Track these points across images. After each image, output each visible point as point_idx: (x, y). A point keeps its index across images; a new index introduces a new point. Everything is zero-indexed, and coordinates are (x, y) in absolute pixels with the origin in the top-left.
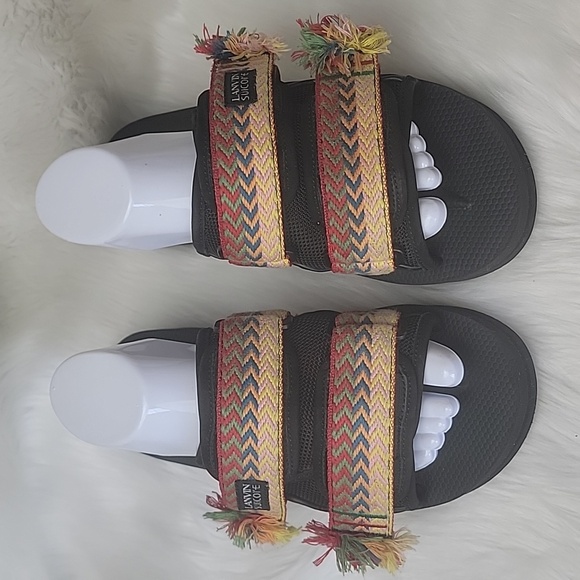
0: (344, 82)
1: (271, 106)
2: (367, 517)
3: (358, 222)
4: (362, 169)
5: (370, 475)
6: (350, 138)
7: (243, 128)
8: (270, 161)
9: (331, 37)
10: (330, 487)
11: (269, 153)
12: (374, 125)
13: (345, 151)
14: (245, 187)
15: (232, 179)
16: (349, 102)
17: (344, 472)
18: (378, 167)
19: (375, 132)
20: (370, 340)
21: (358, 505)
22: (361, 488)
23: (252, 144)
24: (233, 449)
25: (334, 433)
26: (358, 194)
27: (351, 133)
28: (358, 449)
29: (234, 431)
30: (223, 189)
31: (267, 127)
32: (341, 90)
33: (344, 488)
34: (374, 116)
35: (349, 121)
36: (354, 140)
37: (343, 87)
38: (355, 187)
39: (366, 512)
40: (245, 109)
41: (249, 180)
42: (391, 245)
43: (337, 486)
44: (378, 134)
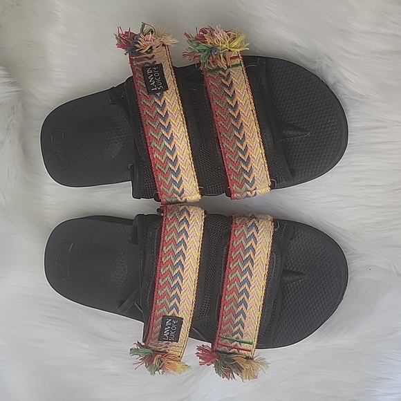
0: (223, 74)
1: (178, 92)
2: (240, 342)
3: (246, 164)
4: (245, 130)
5: (247, 314)
6: (234, 111)
7: (162, 108)
8: (182, 128)
9: (211, 43)
10: (220, 320)
11: (181, 123)
12: (248, 101)
13: (232, 120)
14: (168, 146)
15: (159, 142)
16: (229, 88)
17: (231, 310)
18: (254, 127)
19: (249, 106)
20: (257, 231)
21: (236, 333)
22: (240, 322)
23: (169, 118)
24: (166, 294)
25: (228, 286)
26: (244, 146)
27: (235, 108)
28: (242, 298)
29: (168, 283)
30: (154, 149)
31: (177, 106)
32: (223, 80)
33: (230, 321)
34: (247, 95)
35: (232, 100)
36: (237, 112)
37: (223, 77)
38: (241, 142)
39: (241, 339)
40: (162, 95)
41: (170, 141)
42: (268, 176)
43: (225, 319)
44: (251, 107)
